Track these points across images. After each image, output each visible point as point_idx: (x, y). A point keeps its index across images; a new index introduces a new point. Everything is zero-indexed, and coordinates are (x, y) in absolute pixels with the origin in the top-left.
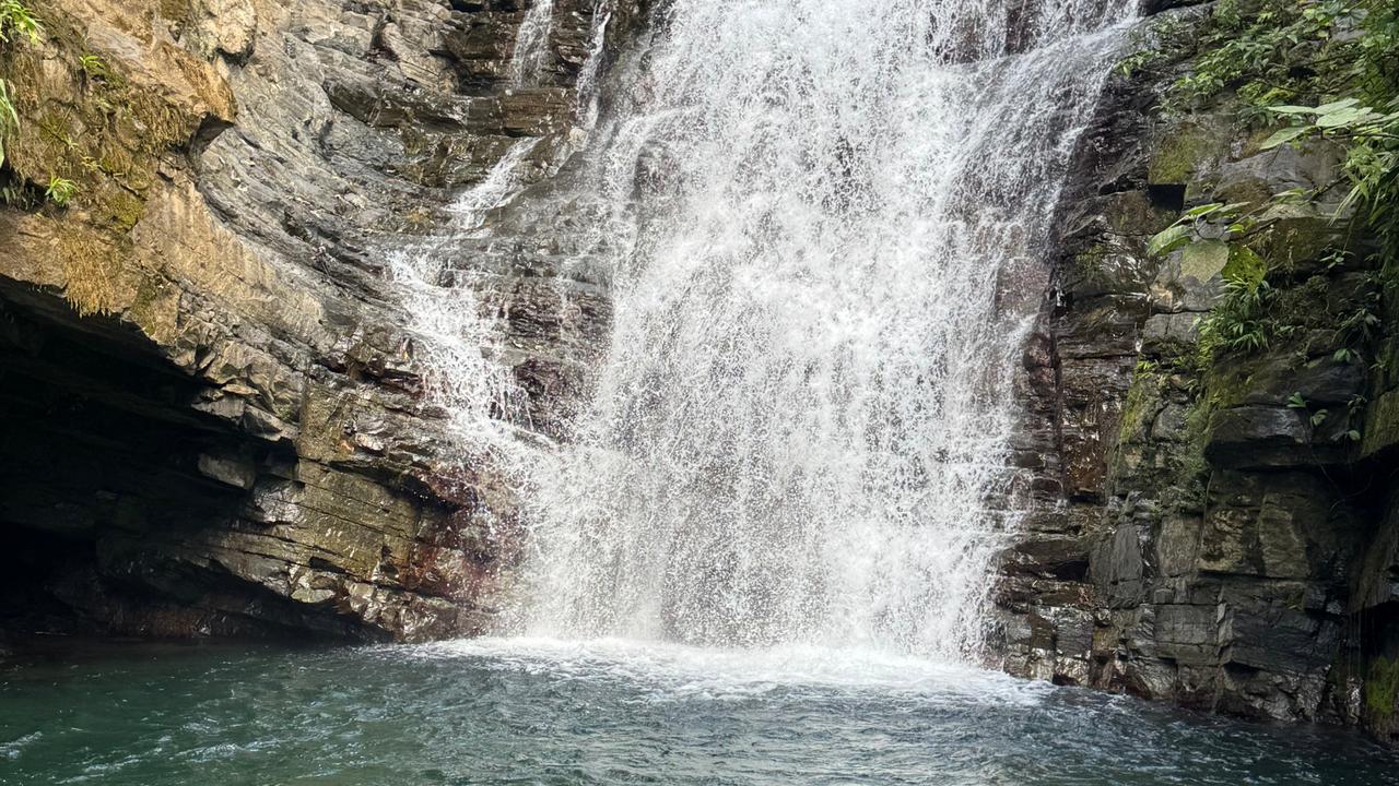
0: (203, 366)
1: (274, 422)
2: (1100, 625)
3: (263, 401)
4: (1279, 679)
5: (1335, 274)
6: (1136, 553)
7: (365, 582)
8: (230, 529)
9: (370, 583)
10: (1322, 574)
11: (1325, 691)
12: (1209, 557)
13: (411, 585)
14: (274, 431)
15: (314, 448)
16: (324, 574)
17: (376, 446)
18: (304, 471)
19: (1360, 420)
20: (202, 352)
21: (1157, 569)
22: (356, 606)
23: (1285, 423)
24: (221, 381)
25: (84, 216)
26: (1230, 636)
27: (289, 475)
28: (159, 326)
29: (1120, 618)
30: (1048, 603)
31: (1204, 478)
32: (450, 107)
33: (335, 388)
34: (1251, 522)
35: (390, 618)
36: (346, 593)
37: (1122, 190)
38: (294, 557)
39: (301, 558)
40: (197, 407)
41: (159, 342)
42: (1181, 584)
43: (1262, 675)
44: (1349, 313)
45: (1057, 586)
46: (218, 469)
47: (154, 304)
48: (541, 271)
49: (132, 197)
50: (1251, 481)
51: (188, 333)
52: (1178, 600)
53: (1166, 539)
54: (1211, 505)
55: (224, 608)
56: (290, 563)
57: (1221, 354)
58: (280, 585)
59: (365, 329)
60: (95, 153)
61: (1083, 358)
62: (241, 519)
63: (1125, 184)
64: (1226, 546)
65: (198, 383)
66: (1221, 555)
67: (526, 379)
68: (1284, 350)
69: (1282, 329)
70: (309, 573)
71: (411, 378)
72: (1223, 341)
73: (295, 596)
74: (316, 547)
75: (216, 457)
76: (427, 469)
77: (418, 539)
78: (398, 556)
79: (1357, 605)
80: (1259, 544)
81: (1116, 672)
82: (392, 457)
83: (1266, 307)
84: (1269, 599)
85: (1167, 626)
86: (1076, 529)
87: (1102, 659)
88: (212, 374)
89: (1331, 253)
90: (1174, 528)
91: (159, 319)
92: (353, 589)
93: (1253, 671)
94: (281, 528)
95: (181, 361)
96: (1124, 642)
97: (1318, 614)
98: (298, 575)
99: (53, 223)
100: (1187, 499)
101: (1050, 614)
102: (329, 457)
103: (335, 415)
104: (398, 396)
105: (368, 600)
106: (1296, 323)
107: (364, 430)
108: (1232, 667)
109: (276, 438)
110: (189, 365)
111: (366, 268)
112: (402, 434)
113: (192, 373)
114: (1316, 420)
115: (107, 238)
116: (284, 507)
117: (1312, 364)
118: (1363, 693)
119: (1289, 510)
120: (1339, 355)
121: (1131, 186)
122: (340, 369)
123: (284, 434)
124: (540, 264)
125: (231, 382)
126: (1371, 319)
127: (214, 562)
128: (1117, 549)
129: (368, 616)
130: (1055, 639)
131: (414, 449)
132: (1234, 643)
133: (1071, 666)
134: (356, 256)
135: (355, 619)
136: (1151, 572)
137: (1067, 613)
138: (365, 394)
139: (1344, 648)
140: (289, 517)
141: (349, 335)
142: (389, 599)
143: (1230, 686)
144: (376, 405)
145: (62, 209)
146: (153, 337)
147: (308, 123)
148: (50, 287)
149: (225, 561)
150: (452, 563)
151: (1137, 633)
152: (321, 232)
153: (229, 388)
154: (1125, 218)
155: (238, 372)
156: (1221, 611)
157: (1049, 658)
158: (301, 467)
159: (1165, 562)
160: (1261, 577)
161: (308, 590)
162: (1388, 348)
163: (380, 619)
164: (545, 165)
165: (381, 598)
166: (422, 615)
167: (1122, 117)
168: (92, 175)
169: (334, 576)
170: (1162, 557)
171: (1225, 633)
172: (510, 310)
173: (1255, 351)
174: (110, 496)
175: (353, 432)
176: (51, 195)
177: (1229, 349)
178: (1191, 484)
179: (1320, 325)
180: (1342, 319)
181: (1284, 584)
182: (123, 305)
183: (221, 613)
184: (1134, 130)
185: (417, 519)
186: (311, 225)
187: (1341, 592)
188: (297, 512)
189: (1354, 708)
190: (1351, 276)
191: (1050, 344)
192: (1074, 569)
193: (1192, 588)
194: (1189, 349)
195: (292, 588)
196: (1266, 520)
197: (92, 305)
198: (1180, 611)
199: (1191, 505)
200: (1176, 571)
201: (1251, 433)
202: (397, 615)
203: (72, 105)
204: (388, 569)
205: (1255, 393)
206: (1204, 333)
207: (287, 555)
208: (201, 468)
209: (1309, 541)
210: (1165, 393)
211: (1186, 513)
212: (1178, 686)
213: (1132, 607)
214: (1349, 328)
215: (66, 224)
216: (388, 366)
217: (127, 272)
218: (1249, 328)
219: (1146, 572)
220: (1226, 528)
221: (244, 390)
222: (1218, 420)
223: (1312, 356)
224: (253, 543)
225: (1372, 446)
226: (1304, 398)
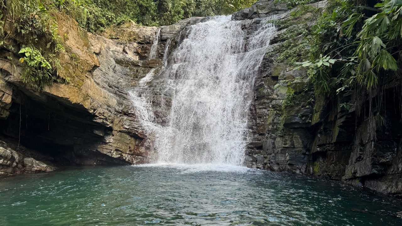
0: (95, 113)
1: (108, 123)
2: (265, 158)
3: (106, 119)
4: (298, 166)
5: (306, 92)
6: (271, 144)
7: (126, 153)
8: (100, 144)
9: (127, 154)
10: (305, 147)
11: (306, 168)
12: (285, 144)
13: (134, 154)
14: (108, 125)
15: (115, 128)
16: (118, 152)
17: (127, 127)
18: (114, 132)
19: (311, 119)
20: (94, 110)
21: (275, 147)
22: (124, 158)
23: (297, 119)
24: (98, 116)
25: (73, 84)
26: (289, 159)
27: (111, 133)
28: (87, 105)
29: (268, 156)
30: (255, 154)
31: (283, 130)
32: (138, 63)
33: (119, 117)
34: (292, 138)
35: (131, 160)
36: (122, 156)
37: (267, 77)
38: (112, 149)
39: (114, 149)
40: (94, 121)
41: (87, 108)
42: (280, 150)
43: (295, 166)
44: (309, 99)
45: (257, 151)
46: (97, 132)
47: (86, 101)
48: (158, 94)
49: (81, 81)
50: (292, 130)
51: (92, 106)
52: (279, 152)
53: (277, 141)
54: (285, 135)
55: (99, 159)
56: (111, 150)
57: (286, 107)
58: (110, 154)
59: (125, 105)
60: (74, 72)
61: (260, 108)
62: (102, 142)
63: (267, 76)
64: (288, 142)
65: (94, 116)
66: (287, 144)
67: (156, 114)
68: (297, 106)
69: (297, 102)
70: (115, 152)
71: (133, 114)
72: (286, 105)
73: (113, 156)
74: (116, 147)
75: (97, 130)
76: (137, 132)
77: (136, 145)
78: (132, 148)
79: (311, 152)
80: (294, 142)
81: (268, 166)
82: (131, 129)
83: (294, 98)
84: (295, 152)
85: (277, 157)
86: (260, 140)
87: (266, 164)
88: (96, 114)
89: (305, 88)
90: (278, 139)
91: (87, 104)
92: (124, 155)
93: (293, 165)
94: (110, 143)
95: (91, 112)
96: (269, 160)
97: (304, 154)
98: (113, 152)
99: (67, 86)
100: (280, 134)
101: (256, 156)
102: (119, 130)
103: (119, 122)
104: (132, 118)
105: (127, 157)
106: (299, 101)
107: (125, 124)
108: (289, 164)
109: (109, 126)
110: (92, 113)
111: (124, 94)
112: (132, 125)
113: (93, 114)
114: (303, 119)
115: (77, 89)
116: (110, 139)
117: (302, 109)
118: (313, 169)
119: (299, 135)
120: (307, 107)
121: (269, 76)
122: (120, 113)
123: (110, 125)
124: (158, 92)
125: (100, 116)
126: (313, 100)
127: (97, 150)
128: (268, 144)
129: (127, 160)
130: (257, 160)
131: (135, 128)
132: (290, 160)
133: (260, 165)
134: (122, 91)
135: (124, 160)
136: (274, 148)
137: (259, 156)
138: (125, 118)
139: (309, 160)
140: (111, 141)
141: (122, 106)
142: (130, 157)
143: (289, 168)
144: (127, 120)
145: (68, 83)
146: (86, 107)
147: (111, 66)
148: (66, 98)
149: (99, 150)
150: (142, 150)
151: (272, 159)
152: (115, 87)
153: (100, 117)
154: (267, 82)
155: (101, 114)
156: (287, 154)
157: (256, 164)
158: (113, 132)
159: (277, 146)
160: (294, 148)
161: (115, 155)
162: (316, 105)
163: (129, 160)
164: (157, 73)
165: (129, 156)
166: (137, 160)
167: (267, 64)
168: (74, 77)
169: (120, 152)
170: (276, 145)
171: (288, 158)
172: (152, 101)
173: (292, 106)
174: (77, 138)
175: (123, 125)
176: (66, 81)
177: (287, 106)
178: (281, 131)
179: (304, 101)
180: (308, 100)
181: (298, 149)
182: (80, 101)
183: (98, 160)
184: (269, 66)
185: (136, 141)
186: (114, 86)
187: (308, 150)
188: (113, 140)
189: (311, 171)
190: (309, 92)
191: (254, 106)
192: (260, 148)
193: (282, 150)
194: (280, 106)
195: (112, 155)
196: (295, 137)
197: (74, 101)
198: (280, 155)
199: (281, 135)
200: (279, 147)
201: (292, 121)
202: (132, 160)
203: (70, 64)
204: (130, 151)
205: (292, 114)
206: (283, 103)
207: (111, 149)
208: (94, 132)
209: (302, 141)
210: (276, 114)
211: (280, 136)
212: (279, 168)
213: (271, 154)
214: (309, 102)
215: (69, 86)
216: (129, 112)
217: (81, 95)
218: (291, 102)
219: (273, 148)
220: (288, 139)
221: (103, 117)
222: (286, 119)
223: (302, 107)
224: (104, 146)
225: (313, 123)
226: (301, 115)
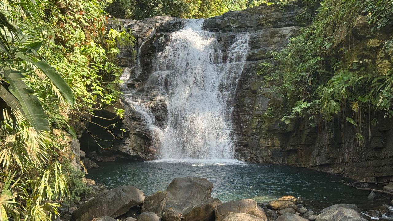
1: (128, 128)
2: (251, 153)
6: (256, 144)
8: (120, 145)
11: (283, 160)
13: (145, 152)
15: (131, 132)
19: (286, 127)
27: (129, 136)
29: (254, 152)
31: (266, 134)
33: (132, 122)
34: (273, 140)
36: (138, 154)
37: (247, 90)
43: (275, 159)
45: (244, 148)
54: (267, 137)
58: (128, 153)
59: (132, 111)
61: (243, 115)
62: (122, 143)
66: (269, 144)
67: (157, 119)
68: (276, 118)
69: (276, 115)
71: (139, 119)
73: (131, 155)
74: (133, 147)
76: (146, 134)
77: (146, 145)
78: (143, 147)
79: (286, 150)
81: (255, 159)
82: (141, 132)
84: (275, 149)
86: (245, 140)
87: (252, 158)
88: (124, 122)
89: (281, 105)
90: (262, 140)
94: (128, 144)
97: (281, 151)
98: (131, 151)
101: (243, 152)
104: (139, 122)
105: (141, 154)
112: (142, 128)
114: (281, 127)
116: (128, 141)
118: (287, 160)
119: (278, 138)
122: (131, 119)
128: (253, 143)
129: (142, 157)
130: (245, 155)
133: (248, 159)
137: (246, 152)
138: (135, 122)
139: (285, 155)
141: (130, 113)
143: (271, 160)
144: (137, 124)
149: (120, 149)
150: (151, 148)
151: (257, 154)
154: (248, 94)
156: (269, 151)
157: (244, 158)
160: (274, 146)
161: (133, 153)
166: (149, 157)
167: (245, 78)
169: (136, 151)
170: (260, 144)
171: (270, 154)
175: (135, 129)
177: (269, 117)
179: (281, 115)
181: (277, 147)
184: (247, 80)
185: (145, 142)
189: (286, 163)
191: (237, 112)
192: (246, 146)
193: (265, 148)
194: (262, 116)
198: (263, 151)
199: (264, 137)
200: (263, 146)
201: (273, 128)
202: (145, 157)
204: (142, 150)
205: (273, 123)
207: (129, 148)
209: (280, 142)
210: (258, 122)
216: (136, 117)
218: (272, 115)
219: (258, 146)
220: (270, 141)
222: (269, 127)
223: (280, 119)
224: (124, 147)
226: (279, 124)
